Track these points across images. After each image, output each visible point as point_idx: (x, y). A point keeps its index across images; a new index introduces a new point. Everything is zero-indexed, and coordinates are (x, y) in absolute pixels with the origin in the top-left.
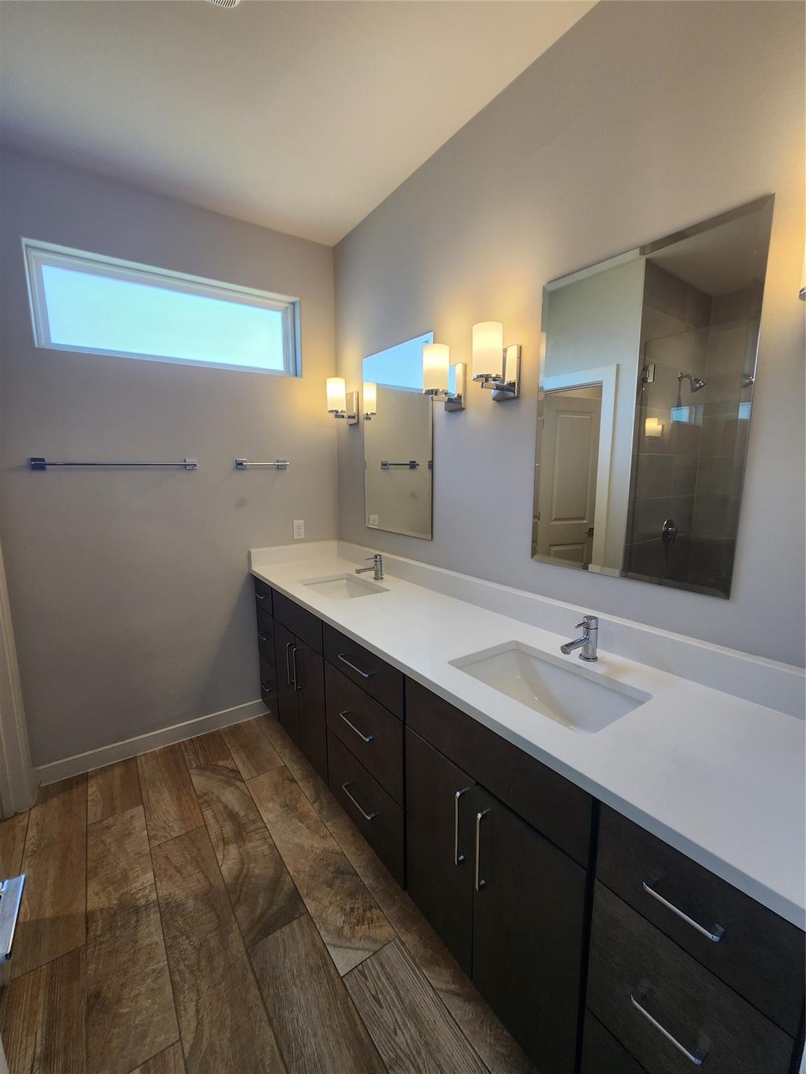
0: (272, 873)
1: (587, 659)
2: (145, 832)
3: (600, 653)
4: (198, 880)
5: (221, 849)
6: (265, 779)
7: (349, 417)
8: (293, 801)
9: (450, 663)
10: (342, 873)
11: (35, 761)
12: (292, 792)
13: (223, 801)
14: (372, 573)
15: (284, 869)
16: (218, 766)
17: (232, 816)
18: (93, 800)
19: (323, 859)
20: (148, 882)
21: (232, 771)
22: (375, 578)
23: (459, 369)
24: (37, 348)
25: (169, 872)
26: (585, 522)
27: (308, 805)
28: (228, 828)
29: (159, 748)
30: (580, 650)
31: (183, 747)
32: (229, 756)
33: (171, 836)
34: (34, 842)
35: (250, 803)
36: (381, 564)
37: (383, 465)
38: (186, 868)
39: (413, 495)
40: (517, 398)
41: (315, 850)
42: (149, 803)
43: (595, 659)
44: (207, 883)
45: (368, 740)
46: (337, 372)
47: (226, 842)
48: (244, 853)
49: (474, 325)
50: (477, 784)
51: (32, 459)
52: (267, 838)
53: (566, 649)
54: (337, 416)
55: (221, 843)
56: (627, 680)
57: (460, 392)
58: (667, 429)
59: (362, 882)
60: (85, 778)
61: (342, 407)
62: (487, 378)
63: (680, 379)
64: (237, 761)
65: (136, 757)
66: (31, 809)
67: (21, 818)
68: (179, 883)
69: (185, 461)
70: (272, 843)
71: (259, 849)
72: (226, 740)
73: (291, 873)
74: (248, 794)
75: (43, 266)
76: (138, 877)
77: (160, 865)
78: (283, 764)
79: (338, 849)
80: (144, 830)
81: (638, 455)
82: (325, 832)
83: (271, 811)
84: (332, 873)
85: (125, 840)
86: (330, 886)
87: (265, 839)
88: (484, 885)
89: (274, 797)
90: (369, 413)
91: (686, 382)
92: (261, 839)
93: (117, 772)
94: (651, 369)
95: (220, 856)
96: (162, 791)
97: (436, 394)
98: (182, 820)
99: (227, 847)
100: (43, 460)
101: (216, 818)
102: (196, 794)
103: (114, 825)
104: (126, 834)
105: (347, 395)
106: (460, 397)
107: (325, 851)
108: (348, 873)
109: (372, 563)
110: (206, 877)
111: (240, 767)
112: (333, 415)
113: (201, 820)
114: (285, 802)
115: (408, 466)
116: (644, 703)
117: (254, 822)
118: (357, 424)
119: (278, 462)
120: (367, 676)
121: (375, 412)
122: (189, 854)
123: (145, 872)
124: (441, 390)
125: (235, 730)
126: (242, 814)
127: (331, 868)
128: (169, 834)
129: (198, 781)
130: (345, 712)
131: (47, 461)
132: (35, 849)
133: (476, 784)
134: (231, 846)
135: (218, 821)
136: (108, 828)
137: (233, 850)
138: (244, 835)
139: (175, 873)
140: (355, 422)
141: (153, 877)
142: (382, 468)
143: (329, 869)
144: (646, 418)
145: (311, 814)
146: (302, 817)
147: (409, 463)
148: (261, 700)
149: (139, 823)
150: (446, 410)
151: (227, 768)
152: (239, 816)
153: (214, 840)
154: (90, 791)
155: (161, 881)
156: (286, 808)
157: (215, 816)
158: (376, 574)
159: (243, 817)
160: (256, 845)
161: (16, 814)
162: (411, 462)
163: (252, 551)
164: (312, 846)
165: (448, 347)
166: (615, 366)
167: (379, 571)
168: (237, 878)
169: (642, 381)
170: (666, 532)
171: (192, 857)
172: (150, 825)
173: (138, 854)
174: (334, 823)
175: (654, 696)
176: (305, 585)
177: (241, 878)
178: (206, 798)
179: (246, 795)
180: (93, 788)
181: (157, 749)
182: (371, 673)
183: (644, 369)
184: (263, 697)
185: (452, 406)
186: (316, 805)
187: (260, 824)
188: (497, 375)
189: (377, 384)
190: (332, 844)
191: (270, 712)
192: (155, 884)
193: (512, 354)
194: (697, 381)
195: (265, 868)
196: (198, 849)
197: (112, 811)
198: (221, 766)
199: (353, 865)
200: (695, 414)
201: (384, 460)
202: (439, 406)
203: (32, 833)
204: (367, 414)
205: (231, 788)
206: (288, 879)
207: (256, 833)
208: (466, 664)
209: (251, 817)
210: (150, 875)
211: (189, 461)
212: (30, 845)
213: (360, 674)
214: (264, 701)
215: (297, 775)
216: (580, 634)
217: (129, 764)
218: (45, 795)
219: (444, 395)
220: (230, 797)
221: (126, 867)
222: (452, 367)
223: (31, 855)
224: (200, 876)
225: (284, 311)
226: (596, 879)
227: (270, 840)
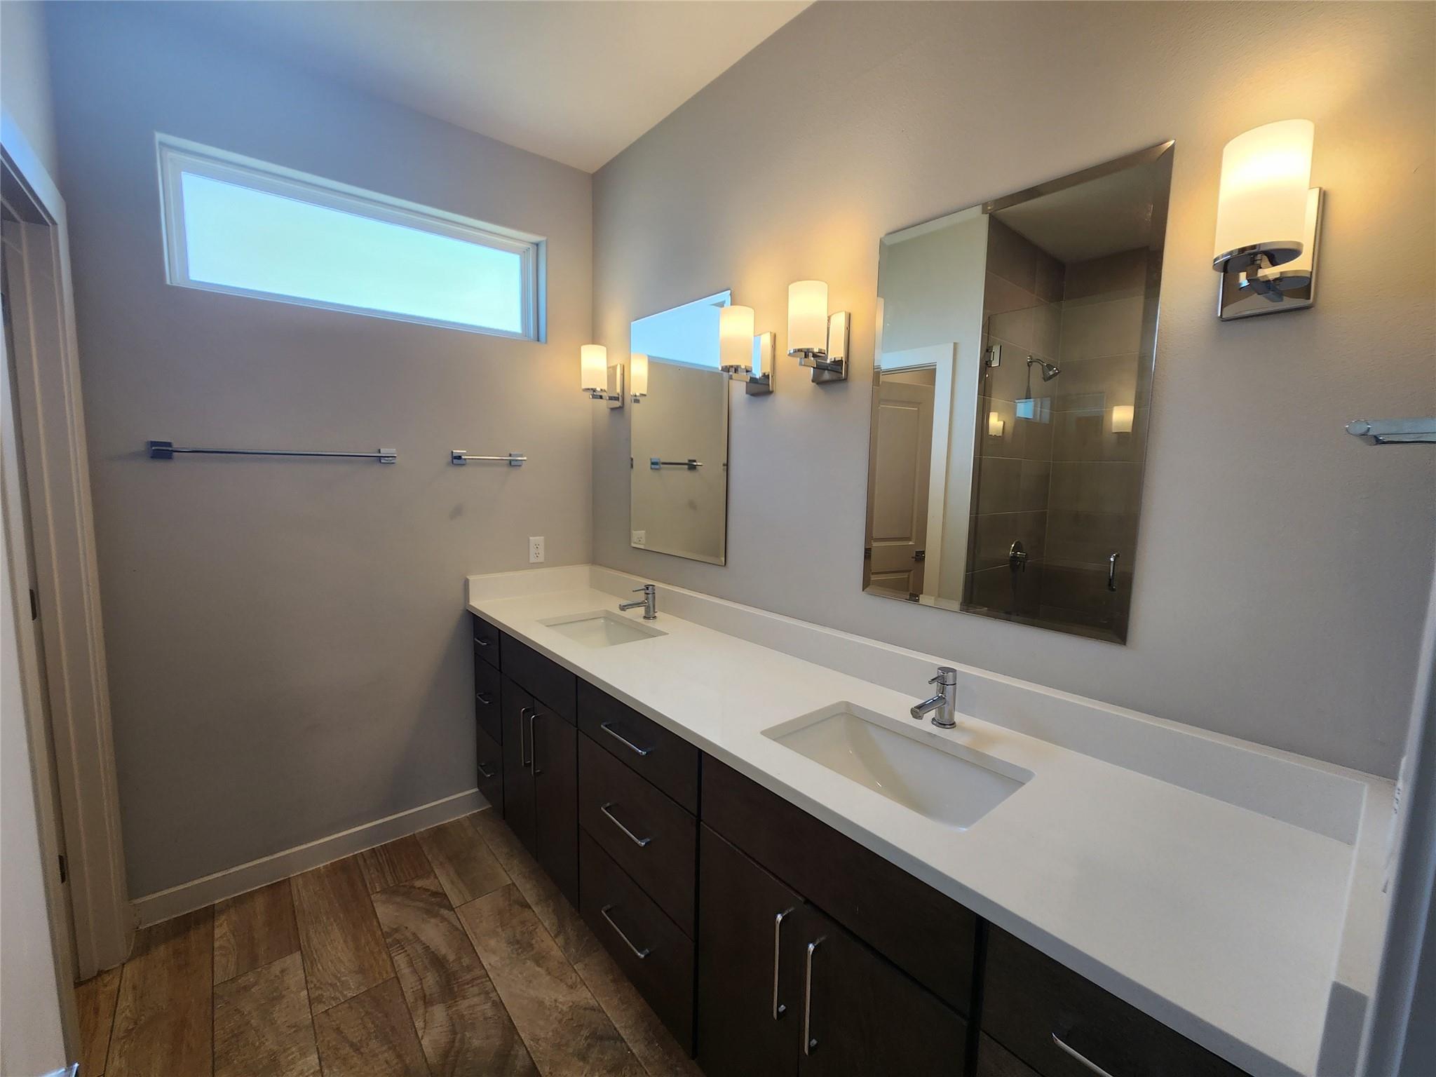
0: (497, 1044)
1: (942, 725)
2: (305, 992)
3: (958, 717)
4: (387, 1062)
5: (421, 1011)
6: (484, 904)
7: (611, 398)
8: (526, 935)
9: (764, 733)
10: (601, 1038)
11: (133, 889)
12: (523, 923)
13: (423, 939)
14: (641, 611)
15: (516, 1037)
16: (415, 887)
17: (437, 962)
18: (221, 948)
19: (572, 1019)
20: (308, 1070)
21: (435, 894)
22: (645, 617)
23: (766, 340)
24: (169, 286)
25: (343, 1052)
26: (911, 543)
27: (549, 942)
28: (431, 980)
29: (325, 864)
30: (932, 714)
31: (361, 862)
32: (430, 873)
33: (345, 996)
34: (129, 1015)
35: (464, 942)
36: (654, 598)
37: (653, 463)
38: (368, 1045)
39: (692, 505)
40: (846, 379)
41: (560, 1006)
42: (309, 947)
43: (953, 725)
44: (400, 1065)
45: (643, 844)
46: (595, 337)
47: (427, 1002)
48: (455, 1017)
49: (789, 284)
50: (807, 901)
51: (152, 442)
52: (488, 993)
53: (918, 712)
54: (594, 397)
55: (420, 1003)
56: (995, 752)
57: (768, 370)
58: (1010, 425)
59: (629, 1050)
60: (209, 915)
61: (601, 384)
62: (806, 353)
63: (1029, 364)
64: (443, 880)
65: (289, 878)
66: (123, 964)
67: (107, 978)
68: (357, 1069)
69: (379, 452)
70: (496, 998)
71: (479, 1008)
72: (425, 849)
73: (526, 1043)
74: (460, 927)
75: (182, 173)
76: (293, 1062)
77: (329, 1042)
78: (510, 882)
79: (593, 1002)
80: (302, 989)
81: (980, 459)
82: (574, 978)
83: (494, 952)
84: (587, 1038)
85: (273, 1006)
86: (583, 1058)
87: (487, 993)
88: (816, 1045)
89: (499, 930)
90: (638, 394)
91: (1037, 368)
92: (479, 994)
93: (260, 903)
94: (996, 350)
95: (419, 1024)
96: (330, 928)
97: (736, 371)
98: (361, 971)
99: (430, 1009)
100: (169, 444)
101: (413, 966)
102: (381, 930)
103: (256, 984)
104: (275, 998)
105: (608, 368)
106: (766, 376)
107: (574, 1007)
108: (609, 1038)
109: (641, 596)
110: (399, 1056)
111: (447, 888)
112: (589, 394)
113: (389, 969)
114: (515, 936)
115: (686, 466)
116: (1024, 784)
117: (469, 969)
118: (621, 408)
119: (510, 455)
120: (644, 753)
121: (645, 393)
122: (373, 1023)
123: (303, 1054)
124: (743, 367)
125: (439, 834)
126: (451, 957)
127: (585, 1033)
128: (341, 993)
129: (386, 912)
130: (608, 804)
131: (175, 446)
132: (131, 1027)
133: (805, 903)
134: (435, 1007)
135: (415, 971)
136: (246, 988)
137: (439, 1013)
138: (456, 989)
139: (353, 1054)
140: (619, 405)
141: (317, 1061)
142: (651, 468)
143: (582, 1033)
144: (990, 412)
145: (552, 953)
146: (540, 959)
147: (687, 462)
148: (476, 790)
149: (295, 978)
150: (747, 393)
151: (427, 890)
152: (448, 961)
153: (410, 998)
154: (218, 932)
155: (330, 1067)
156: (516, 947)
157: (411, 963)
158: (647, 611)
159: (453, 962)
160: (473, 1003)
161: (100, 973)
162: (690, 461)
163: (471, 578)
164: (556, 1001)
165: (751, 310)
166: (952, 344)
167: (651, 606)
168: (446, 1055)
169: (985, 365)
170: (1014, 558)
171: (376, 1026)
172: (312, 982)
173: (294, 1027)
174: (586, 965)
175: (1036, 773)
176: (547, 626)
177: (453, 1054)
178: (397, 936)
179: (457, 929)
180: (222, 930)
181: (321, 865)
182: (649, 749)
183: (987, 351)
184: (479, 785)
185: (756, 388)
186: (560, 940)
187: (478, 972)
188: (820, 350)
189: (649, 356)
190: (584, 996)
191: (490, 806)
192: (321, 1071)
193: (839, 322)
194: (1050, 367)
195: (488, 1038)
196: (386, 1015)
197: (253, 962)
198: (419, 888)
199: (617, 1026)
200: (1041, 408)
201: (655, 457)
202: (738, 389)
203: (127, 1002)
204: (636, 396)
205: (433, 920)
206: (522, 1052)
207: (472, 986)
208: (784, 734)
209: (466, 961)
210: (313, 1059)
211: (384, 452)
212: (121, 1023)
213: (634, 750)
214: (481, 790)
215: (530, 898)
216: (932, 692)
217: (278, 890)
218: (145, 942)
219: (745, 374)
220: (433, 934)
221: (275, 1048)
222: (757, 335)
223: (124, 1037)
224: (389, 1055)
225: (523, 254)
226: (981, 1032)
227: (493, 995)
